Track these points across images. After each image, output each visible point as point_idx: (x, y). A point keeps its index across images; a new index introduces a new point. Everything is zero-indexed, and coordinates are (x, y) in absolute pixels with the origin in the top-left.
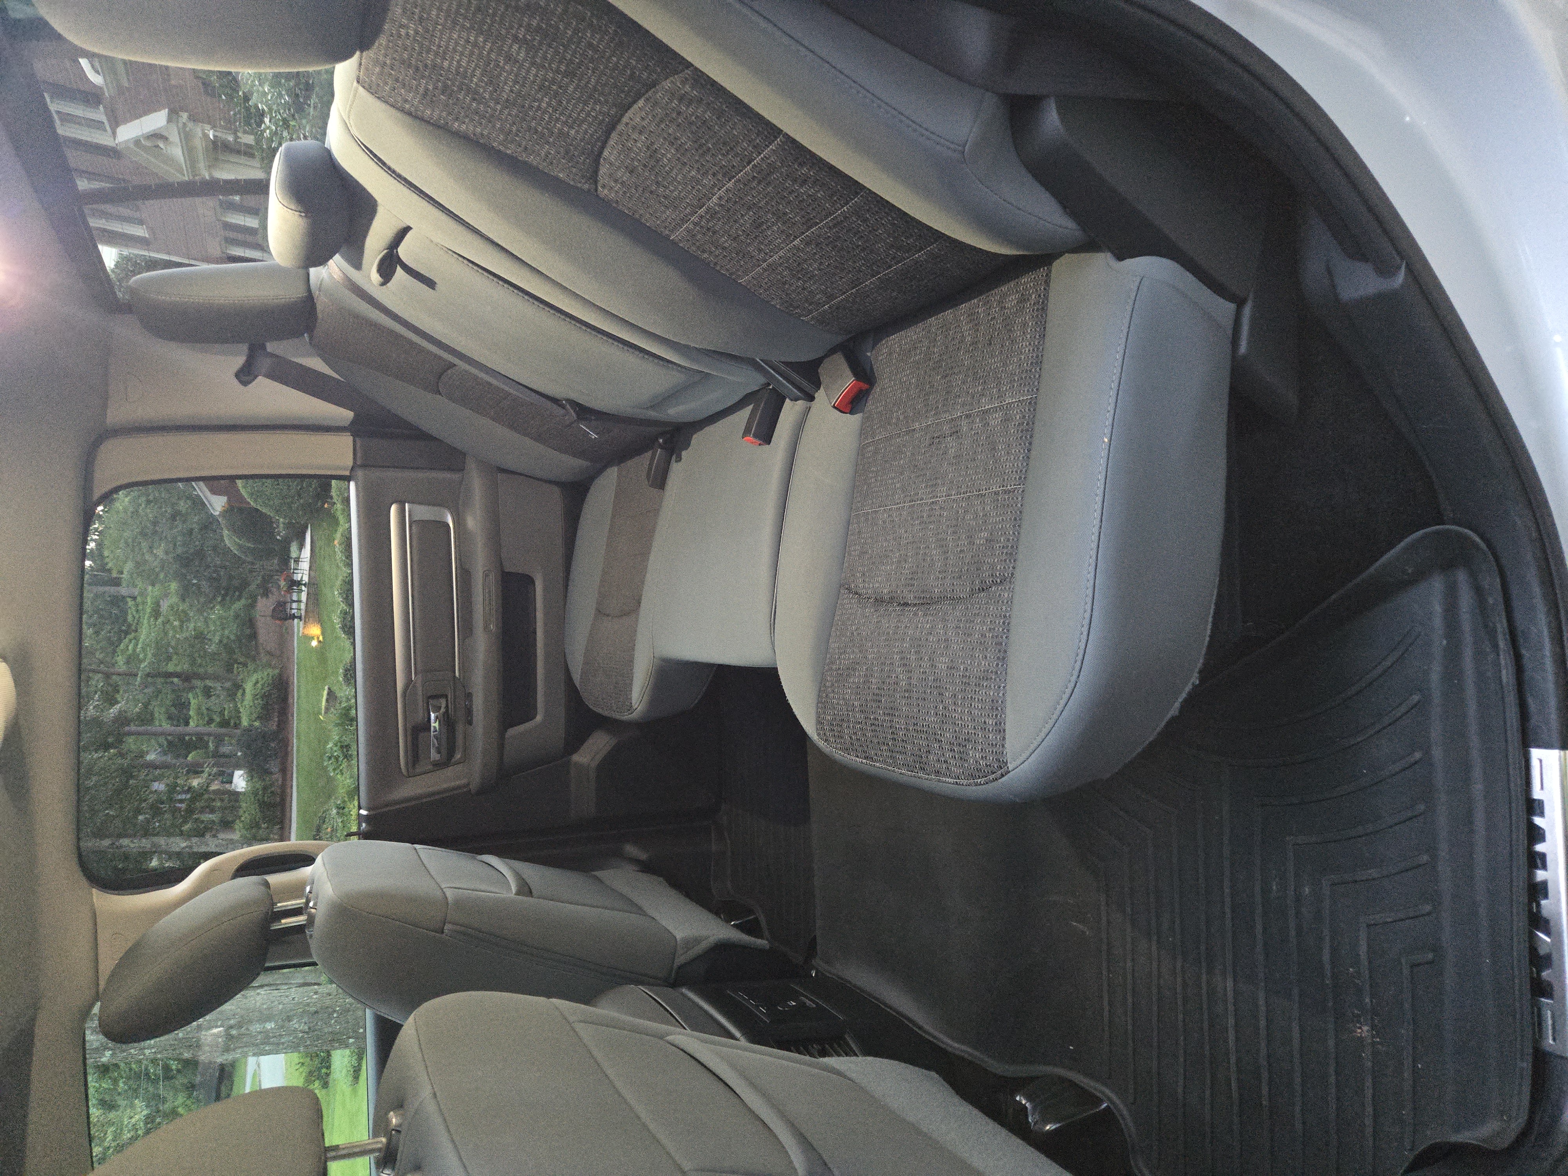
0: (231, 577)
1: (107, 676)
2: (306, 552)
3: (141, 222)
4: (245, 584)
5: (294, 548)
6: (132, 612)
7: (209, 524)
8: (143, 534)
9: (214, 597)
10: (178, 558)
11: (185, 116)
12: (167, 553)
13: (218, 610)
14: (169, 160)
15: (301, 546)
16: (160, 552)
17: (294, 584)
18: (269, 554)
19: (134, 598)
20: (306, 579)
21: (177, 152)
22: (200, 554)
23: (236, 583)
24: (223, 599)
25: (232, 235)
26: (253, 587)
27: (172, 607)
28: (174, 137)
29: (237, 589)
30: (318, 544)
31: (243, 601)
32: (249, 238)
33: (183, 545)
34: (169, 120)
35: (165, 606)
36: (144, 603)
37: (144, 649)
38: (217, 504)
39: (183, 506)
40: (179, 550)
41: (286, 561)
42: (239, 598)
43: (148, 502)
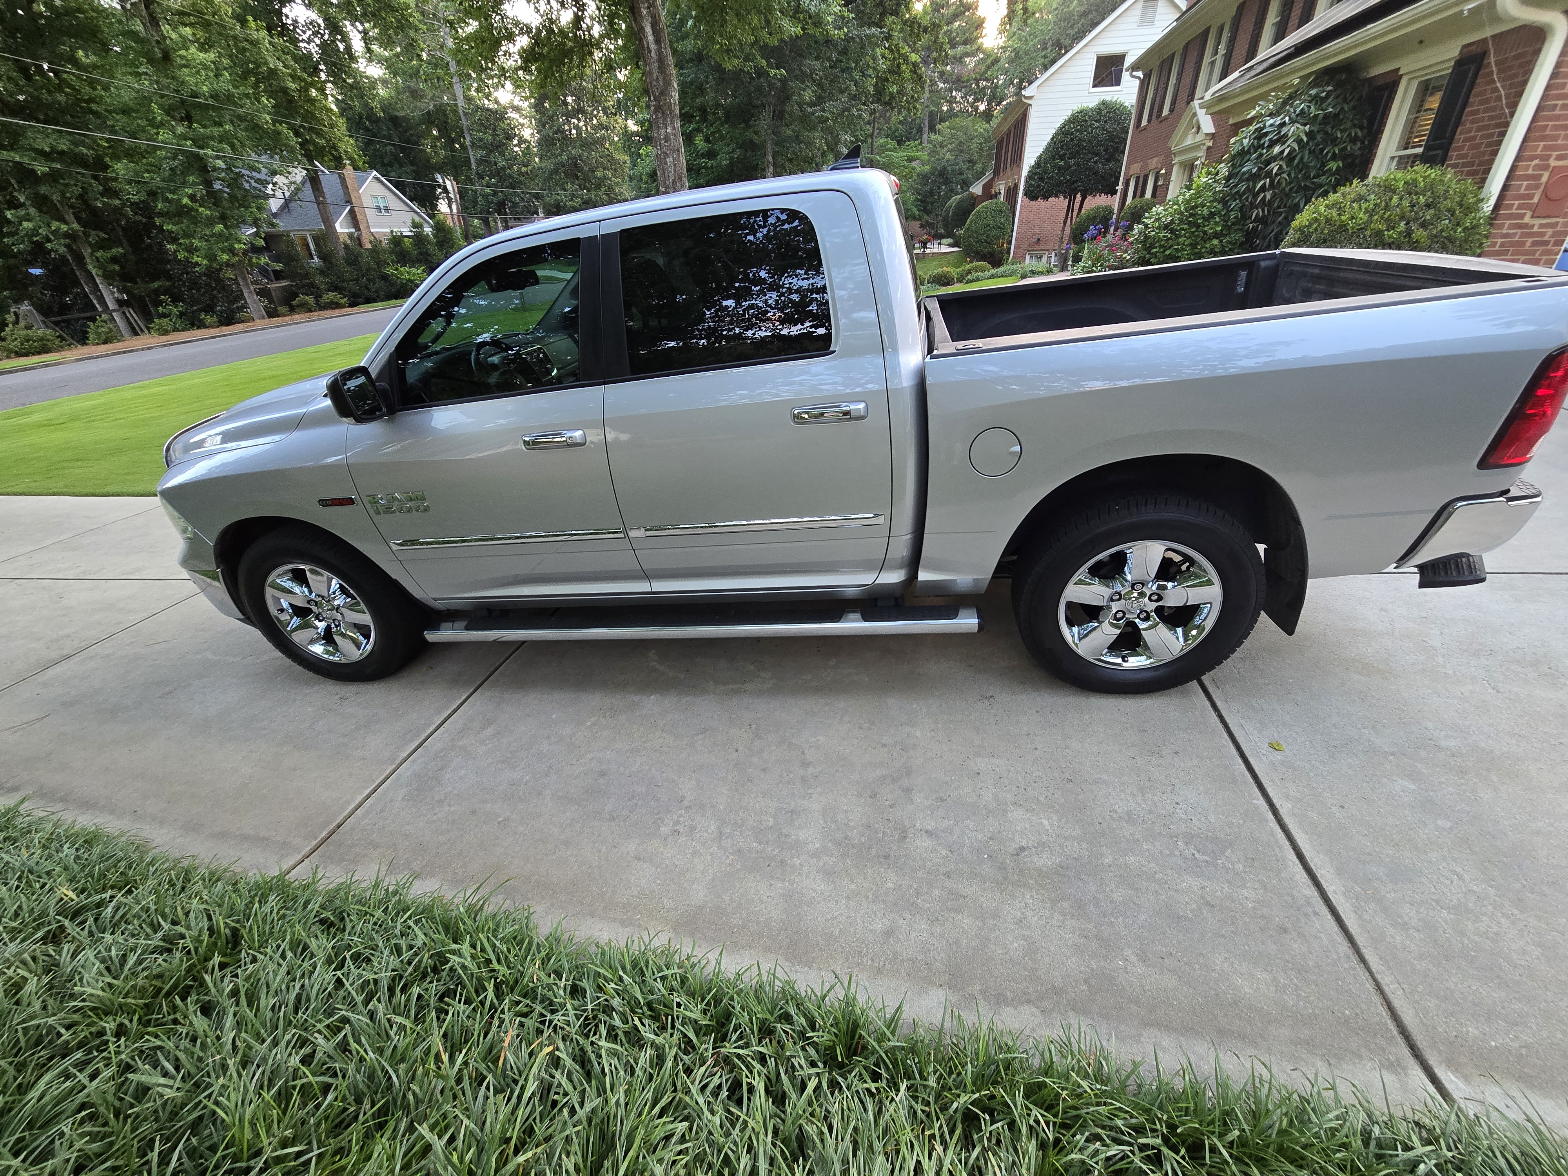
0: (932, 203)
1: (872, 136)
2: (945, 249)
3: (1149, 121)
4: (927, 212)
5: (950, 241)
6: (912, 143)
7: (966, 184)
8: (961, 144)
9: (919, 194)
10: (944, 168)
11: (1210, 144)
12: (948, 161)
13: (912, 198)
14: (1184, 136)
15: (951, 245)
16: (948, 156)
17: (924, 245)
18: (945, 227)
19: (920, 144)
20: (928, 251)
21: (1189, 141)
22: (947, 182)
23: (929, 207)
24: (918, 200)
25: (1141, 180)
26: (926, 217)
27: (914, 168)
28: (1199, 138)
29: (925, 208)
30: (948, 256)
31: (917, 213)
32: (1139, 193)
33: (953, 171)
34: (1207, 134)
35: (914, 164)
36: (918, 151)
37: (887, 156)
38: (977, 189)
39: (979, 166)
40: (949, 168)
41: (939, 237)
42: (919, 210)
43: (981, 144)
